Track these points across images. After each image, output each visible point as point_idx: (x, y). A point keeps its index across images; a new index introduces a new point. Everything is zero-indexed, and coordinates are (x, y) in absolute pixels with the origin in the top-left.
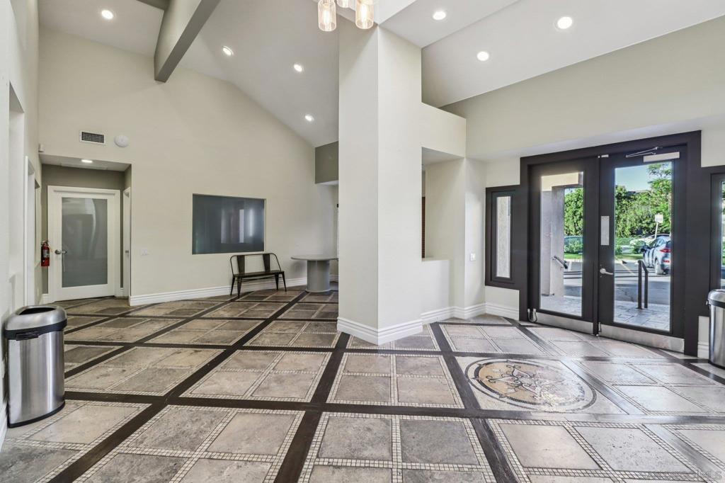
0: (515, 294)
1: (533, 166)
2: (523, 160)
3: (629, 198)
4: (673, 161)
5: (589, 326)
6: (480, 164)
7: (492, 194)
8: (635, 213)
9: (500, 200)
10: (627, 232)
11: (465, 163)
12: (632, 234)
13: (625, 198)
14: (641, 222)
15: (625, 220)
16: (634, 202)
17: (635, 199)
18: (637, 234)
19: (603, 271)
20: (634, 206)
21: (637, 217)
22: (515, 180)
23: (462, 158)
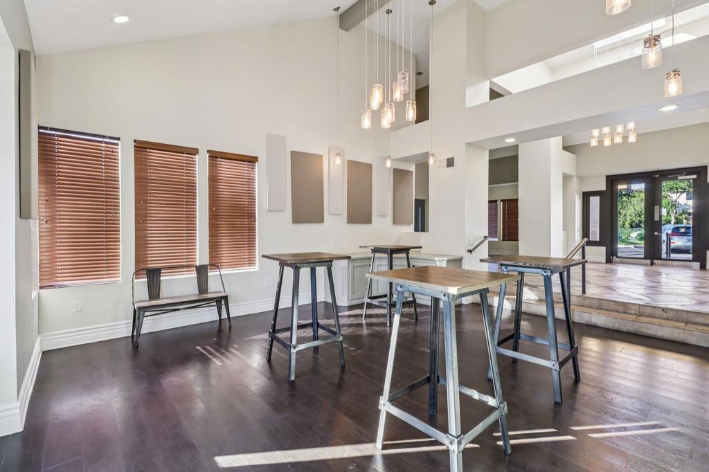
0: (603, 249)
1: (612, 180)
2: (608, 177)
3: (629, 196)
4: (694, 179)
5: (649, 261)
6: (581, 179)
7: (586, 196)
8: (635, 209)
9: (592, 199)
10: (627, 225)
11: (575, 179)
12: (632, 227)
13: (625, 195)
14: (640, 216)
15: (625, 215)
16: (633, 199)
17: (635, 197)
18: (636, 227)
19: (656, 233)
20: (633, 203)
21: (636, 212)
22: (603, 188)
23: (573, 176)
